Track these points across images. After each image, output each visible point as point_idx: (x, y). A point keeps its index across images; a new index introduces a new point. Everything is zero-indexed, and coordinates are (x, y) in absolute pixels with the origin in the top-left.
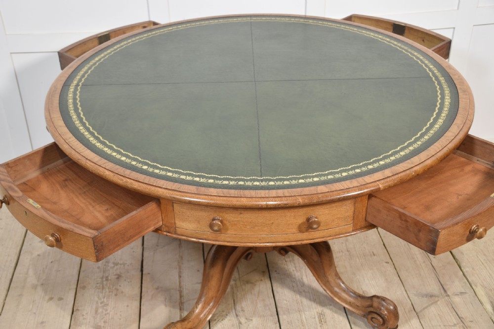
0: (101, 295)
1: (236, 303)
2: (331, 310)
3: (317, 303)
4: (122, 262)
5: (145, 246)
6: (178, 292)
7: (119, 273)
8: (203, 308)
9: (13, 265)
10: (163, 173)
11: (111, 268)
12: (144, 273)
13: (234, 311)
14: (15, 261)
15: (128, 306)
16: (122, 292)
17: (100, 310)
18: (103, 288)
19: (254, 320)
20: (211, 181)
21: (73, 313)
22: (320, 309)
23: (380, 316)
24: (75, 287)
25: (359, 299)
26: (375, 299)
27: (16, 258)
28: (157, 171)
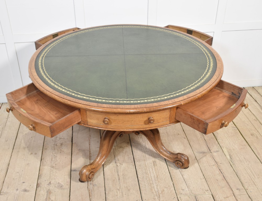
0: (54, 152)
1: (115, 156)
2: (159, 159)
3: (152, 157)
4: (63, 138)
5: (73, 130)
6: (89, 152)
7: (61, 143)
8: (100, 159)
9: (15, 138)
10: (82, 97)
11: (58, 140)
12: (73, 143)
13: (114, 160)
14: (16, 136)
15: (66, 158)
16: (63, 151)
17: (53, 159)
18: (55, 149)
19: (124, 164)
20: (104, 101)
21: (41, 160)
22: (153, 159)
23: (181, 162)
24: (42, 148)
25: (172, 154)
26: (179, 155)
27: (16, 135)
28: (79, 96)
